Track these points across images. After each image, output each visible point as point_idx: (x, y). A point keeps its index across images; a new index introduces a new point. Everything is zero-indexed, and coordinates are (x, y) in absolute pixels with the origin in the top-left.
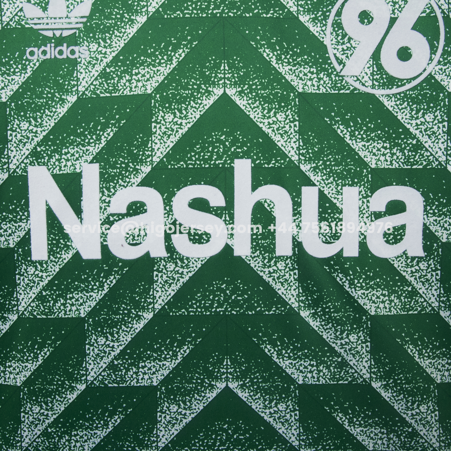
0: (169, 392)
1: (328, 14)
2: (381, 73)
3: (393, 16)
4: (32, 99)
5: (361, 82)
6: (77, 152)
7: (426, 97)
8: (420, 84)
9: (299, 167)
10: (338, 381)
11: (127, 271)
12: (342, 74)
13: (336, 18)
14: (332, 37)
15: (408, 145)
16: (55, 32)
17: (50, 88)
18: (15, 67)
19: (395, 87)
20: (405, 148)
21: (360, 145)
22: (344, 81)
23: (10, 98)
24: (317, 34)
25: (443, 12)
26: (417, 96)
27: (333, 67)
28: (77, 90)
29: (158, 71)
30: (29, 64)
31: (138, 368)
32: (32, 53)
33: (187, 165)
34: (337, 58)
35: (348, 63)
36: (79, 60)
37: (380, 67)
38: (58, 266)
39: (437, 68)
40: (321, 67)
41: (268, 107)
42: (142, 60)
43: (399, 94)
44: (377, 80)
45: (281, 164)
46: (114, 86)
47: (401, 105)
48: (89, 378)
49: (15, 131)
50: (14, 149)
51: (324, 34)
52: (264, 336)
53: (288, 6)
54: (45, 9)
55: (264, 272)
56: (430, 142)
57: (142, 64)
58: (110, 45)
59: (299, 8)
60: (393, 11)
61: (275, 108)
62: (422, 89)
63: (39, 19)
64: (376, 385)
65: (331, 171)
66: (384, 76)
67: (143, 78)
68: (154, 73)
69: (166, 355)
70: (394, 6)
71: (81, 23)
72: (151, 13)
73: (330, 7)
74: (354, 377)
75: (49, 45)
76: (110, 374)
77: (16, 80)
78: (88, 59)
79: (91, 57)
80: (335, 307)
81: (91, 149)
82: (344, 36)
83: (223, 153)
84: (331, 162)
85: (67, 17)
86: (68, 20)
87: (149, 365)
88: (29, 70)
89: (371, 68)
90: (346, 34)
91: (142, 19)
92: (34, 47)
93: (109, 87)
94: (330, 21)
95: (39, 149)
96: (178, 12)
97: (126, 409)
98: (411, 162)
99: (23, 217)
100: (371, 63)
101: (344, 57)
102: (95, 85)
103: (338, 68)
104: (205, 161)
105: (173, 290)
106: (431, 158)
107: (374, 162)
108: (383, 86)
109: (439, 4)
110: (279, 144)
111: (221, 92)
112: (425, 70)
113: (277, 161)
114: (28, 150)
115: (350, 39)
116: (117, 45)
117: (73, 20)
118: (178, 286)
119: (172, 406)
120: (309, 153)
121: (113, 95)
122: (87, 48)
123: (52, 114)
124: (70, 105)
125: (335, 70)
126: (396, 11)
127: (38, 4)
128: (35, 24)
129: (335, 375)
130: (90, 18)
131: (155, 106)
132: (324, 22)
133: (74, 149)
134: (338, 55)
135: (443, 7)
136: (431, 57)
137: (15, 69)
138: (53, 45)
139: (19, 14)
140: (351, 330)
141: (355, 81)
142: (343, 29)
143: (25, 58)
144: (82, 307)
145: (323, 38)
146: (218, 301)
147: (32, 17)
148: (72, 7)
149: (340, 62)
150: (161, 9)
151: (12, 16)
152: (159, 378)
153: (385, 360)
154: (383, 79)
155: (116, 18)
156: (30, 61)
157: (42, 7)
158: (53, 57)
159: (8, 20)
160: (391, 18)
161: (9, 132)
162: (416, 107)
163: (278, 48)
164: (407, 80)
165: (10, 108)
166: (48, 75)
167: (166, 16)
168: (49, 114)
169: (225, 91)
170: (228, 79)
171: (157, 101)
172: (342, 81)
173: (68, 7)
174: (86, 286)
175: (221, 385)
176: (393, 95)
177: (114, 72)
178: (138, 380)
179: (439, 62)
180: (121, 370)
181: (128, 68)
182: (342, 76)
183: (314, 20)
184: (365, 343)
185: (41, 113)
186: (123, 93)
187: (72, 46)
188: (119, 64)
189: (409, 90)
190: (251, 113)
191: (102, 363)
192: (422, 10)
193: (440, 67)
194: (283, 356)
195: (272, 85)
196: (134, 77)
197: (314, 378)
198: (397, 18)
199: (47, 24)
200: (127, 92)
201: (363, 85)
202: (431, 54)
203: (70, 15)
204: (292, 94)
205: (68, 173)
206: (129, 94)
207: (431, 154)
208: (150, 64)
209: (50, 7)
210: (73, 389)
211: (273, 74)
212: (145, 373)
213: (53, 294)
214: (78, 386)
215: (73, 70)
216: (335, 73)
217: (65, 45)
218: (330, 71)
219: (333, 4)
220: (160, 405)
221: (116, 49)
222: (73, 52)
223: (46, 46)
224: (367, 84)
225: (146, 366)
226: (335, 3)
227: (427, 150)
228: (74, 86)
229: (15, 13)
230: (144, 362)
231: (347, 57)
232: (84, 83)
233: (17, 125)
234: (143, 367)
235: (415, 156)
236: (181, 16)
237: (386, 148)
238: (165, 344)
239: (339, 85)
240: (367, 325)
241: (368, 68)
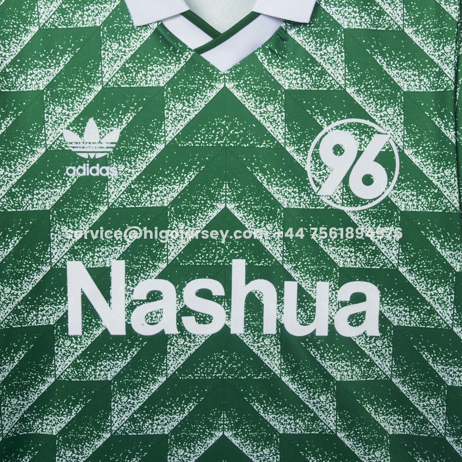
0: (177, 439)
1: (308, 146)
2: (349, 194)
3: (360, 150)
4: (71, 208)
5: (333, 200)
6: (107, 251)
7: (384, 214)
8: (379, 204)
9: (283, 266)
10: (311, 431)
11: (145, 344)
12: (318, 194)
13: (315, 150)
14: (312, 165)
15: (369, 250)
16: (90, 154)
17: (85, 199)
18: (57, 182)
19: (360, 205)
20: (366, 252)
21: (331, 249)
22: (320, 200)
23: (53, 207)
24: (300, 162)
25: (399, 148)
26: (377, 213)
27: (312, 188)
28: (108, 201)
29: (173, 188)
30: (68, 180)
31: (153, 420)
32: (71, 171)
33: (195, 263)
34: (315, 182)
35: (323, 185)
36: (109, 178)
37: (348, 190)
38: (90, 340)
39: (393, 192)
40: (302, 188)
41: (260, 219)
42: (161, 180)
43: (363, 211)
44: (345, 199)
45: (269, 263)
46: (137, 200)
47: (364, 219)
48: (113, 428)
49: (57, 233)
50: (56, 248)
51: (306, 162)
52: (253, 396)
53: (277, 139)
54: (81, 135)
55: (254, 346)
56: (385, 248)
57: (160, 183)
58: (134, 167)
59: (286, 140)
60: (360, 145)
61: (265, 220)
62: (381, 208)
63: (77, 143)
64: (341, 435)
65: (308, 269)
66: (352, 197)
67: (161, 194)
68: (170, 190)
69: (175, 410)
70: (361, 142)
71: (111, 148)
72: (168, 142)
73: (311, 141)
74: (323, 428)
75: (84, 165)
76: (130, 425)
77: (58, 192)
78: (117, 177)
79: (119, 176)
80: (309, 374)
81: (119, 249)
82: (321, 164)
83: (224, 254)
84: (308, 262)
85: (100, 142)
86: (100, 145)
87: (162, 418)
88: (68, 184)
89: (342, 190)
90: (323, 163)
91: (160, 147)
92: (73, 166)
93: (134, 200)
94: (310, 152)
95: (76, 248)
96: (190, 142)
97: (142, 453)
98: (370, 263)
99: (62, 301)
100: (342, 185)
101: (320, 181)
102: (122, 198)
103: (316, 189)
104: (210, 260)
105: (181, 360)
106: (386, 261)
107: (342, 262)
108: (351, 204)
109: (396, 142)
110: (268, 248)
111: (223, 206)
112: (383, 193)
113: (266, 261)
114: (67, 248)
115: (325, 166)
116: (140, 167)
117: (105, 145)
118: (187, 356)
119: (179, 450)
120: (291, 256)
121: (137, 206)
122: (116, 169)
123: (87, 220)
124: (102, 213)
125: (313, 191)
126: (362, 146)
127: (76, 131)
128: (74, 147)
129: (308, 427)
130: (118, 144)
131: (170, 217)
132: (306, 153)
133: (104, 248)
134: (316, 179)
135: (399, 145)
136: (388, 184)
137: (57, 184)
138: (88, 165)
139: (60, 139)
140: (322, 392)
141: (329, 200)
142: (320, 159)
143: (65, 174)
144: (109, 372)
145: (304, 165)
146: (218, 368)
147: (71, 142)
148: (103, 134)
149: (317, 185)
150: (176, 139)
151: (54, 140)
152: (170, 428)
153: (347, 416)
154: (350, 198)
155: (140, 145)
156: (69, 177)
157: (79, 133)
158: (88, 174)
159: (51, 143)
160: (358, 151)
161: (52, 234)
162: (376, 222)
163: (268, 173)
164: (369, 200)
165: (53, 215)
166: (84, 189)
167: (180, 145)
168: (85, 220)
169: (226, 205)
170: (229, 196)
171: (172, 212)
172: (318, 199)
173: (100, 134)
174: (113, 356)
175: (219, 434)
176: (358, 211)
177: (137, 189)
178: (153, 430)
179: (394, 188)
180: (139, 422)
181: (149, 186)
182: (318, 196)
183: (298, 150)
184: (332, 402)
185: (78, 219)
186: (145, 205)
187: (104, 166)
188: (142, 182)
189: (371, 208)
190: (246, 223)
191: (124, 417)
192: (382, 147)
193: (395, 191)
194: (268, 412)
195: (263, 202)
196: (154, 193)
197: (292, 429)
198: (363, 151)
199: (83, 147)
200: (148, 205)
201: (335, 203)
202: (388, 181)
203: (102, 141)
204: (278, 210)
205: (99, 267)
206: (149, 206)
207: (387, 258)
208: (167, 183)
209: (86, 134)
210: (99, 437)
211: (264, 193)
212: (158, 425)
213: (85, 362)
214: (104, 435)
215: (104, 186)
216: (313, 193)
217: (98, 165)
218: (309, 191)
219: (313, 139)
220: (170, 449)
221: (139, 170)
222: (104, 171)
223: (82, 165)
224: (338, 202)
225: (159, 419)
226: (315, 138)
227: (383, 255)
228: (105, 198)
229: (57, 138)
230: (158, 415)
231: (323, 180)
232: (113, 196)
233: (58, 228)
234: (157, 420)
235: (374, 259)
236: (192, 145)
237: (351, 252)
238: (175, 401)
239: (316, 203)
240: (334, 388)
241: (339, 189)
